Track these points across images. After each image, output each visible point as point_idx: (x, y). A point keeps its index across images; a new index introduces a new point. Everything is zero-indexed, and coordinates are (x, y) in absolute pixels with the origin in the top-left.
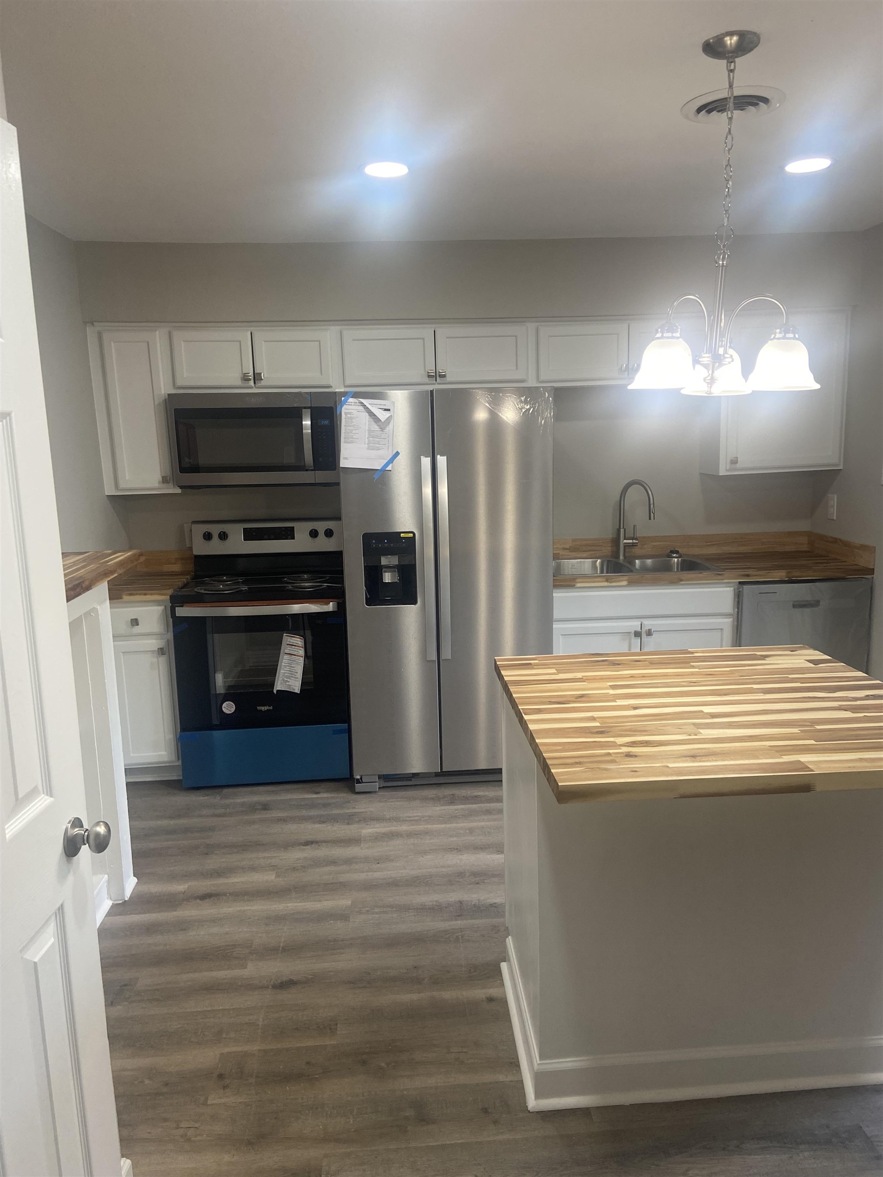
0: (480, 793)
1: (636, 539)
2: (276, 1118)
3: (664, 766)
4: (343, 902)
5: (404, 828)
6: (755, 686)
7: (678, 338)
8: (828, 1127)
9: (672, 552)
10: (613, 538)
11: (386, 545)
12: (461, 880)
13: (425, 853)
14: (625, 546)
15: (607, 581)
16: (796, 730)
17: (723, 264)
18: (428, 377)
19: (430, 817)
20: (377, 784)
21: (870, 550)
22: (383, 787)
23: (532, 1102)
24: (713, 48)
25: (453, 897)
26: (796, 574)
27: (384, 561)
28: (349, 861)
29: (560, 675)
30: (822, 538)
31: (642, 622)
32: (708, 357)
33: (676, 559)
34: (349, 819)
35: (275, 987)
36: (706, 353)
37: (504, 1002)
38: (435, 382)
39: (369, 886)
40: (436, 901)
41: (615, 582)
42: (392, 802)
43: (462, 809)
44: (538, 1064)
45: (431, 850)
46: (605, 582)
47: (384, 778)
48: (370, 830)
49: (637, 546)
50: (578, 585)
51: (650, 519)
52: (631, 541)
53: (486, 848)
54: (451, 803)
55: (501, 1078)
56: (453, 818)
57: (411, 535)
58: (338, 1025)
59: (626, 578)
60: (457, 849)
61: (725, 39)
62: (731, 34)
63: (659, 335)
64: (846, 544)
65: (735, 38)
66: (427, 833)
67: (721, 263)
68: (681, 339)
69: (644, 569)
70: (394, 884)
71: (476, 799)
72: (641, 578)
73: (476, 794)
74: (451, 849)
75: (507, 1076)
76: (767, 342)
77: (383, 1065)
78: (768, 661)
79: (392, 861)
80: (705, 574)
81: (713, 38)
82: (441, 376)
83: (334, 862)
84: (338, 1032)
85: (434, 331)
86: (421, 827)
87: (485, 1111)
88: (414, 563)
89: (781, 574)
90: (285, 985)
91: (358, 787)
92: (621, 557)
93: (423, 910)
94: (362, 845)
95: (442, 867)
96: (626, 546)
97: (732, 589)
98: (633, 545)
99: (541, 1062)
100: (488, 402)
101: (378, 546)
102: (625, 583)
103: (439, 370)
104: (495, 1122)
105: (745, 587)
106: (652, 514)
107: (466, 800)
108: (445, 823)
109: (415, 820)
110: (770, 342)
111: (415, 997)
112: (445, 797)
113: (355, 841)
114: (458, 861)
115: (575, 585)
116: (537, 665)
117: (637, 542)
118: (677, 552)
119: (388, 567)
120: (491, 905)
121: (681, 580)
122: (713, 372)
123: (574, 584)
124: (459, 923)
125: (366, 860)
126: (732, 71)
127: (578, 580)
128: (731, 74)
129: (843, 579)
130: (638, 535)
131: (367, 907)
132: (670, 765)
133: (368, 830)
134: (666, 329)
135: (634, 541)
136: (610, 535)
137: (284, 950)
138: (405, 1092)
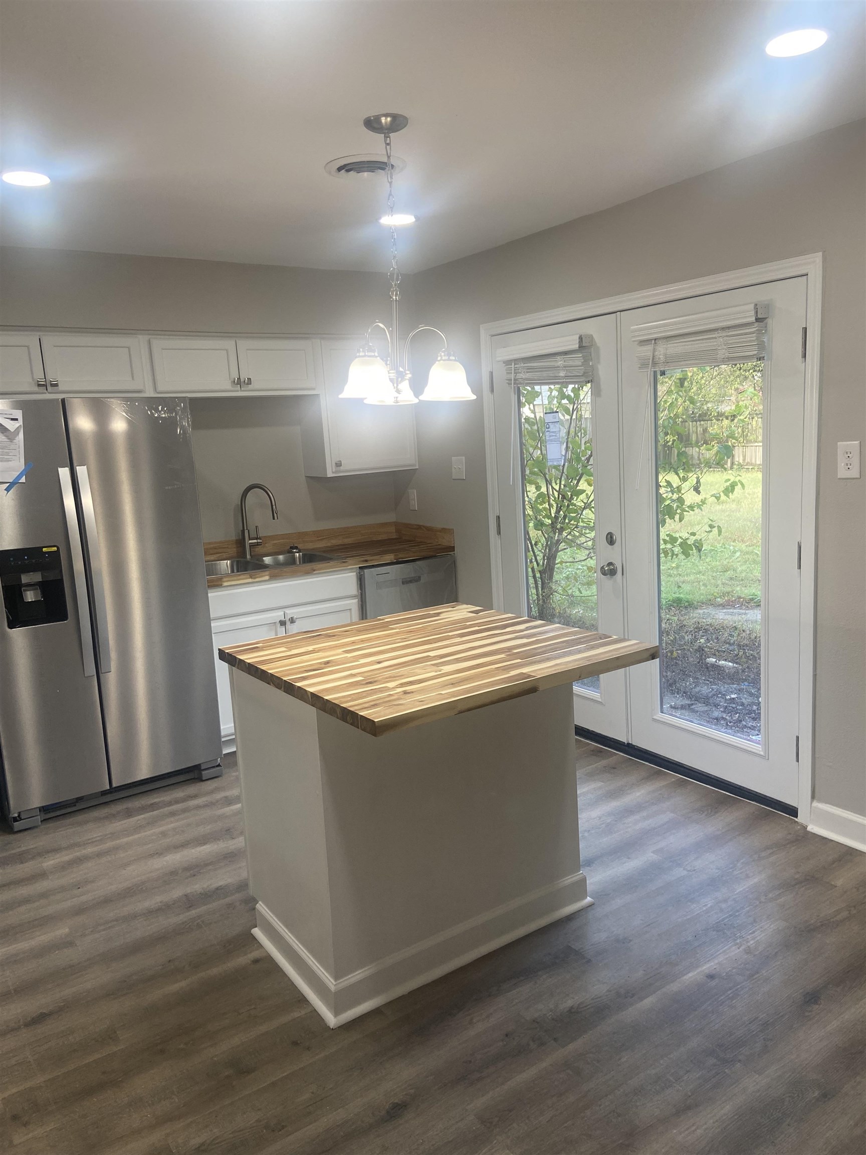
0: (156, 800)
1: (260, 539)
2: (97, 1127)
3: (439, 694)
4: (62, 931)
5: (89, 850)
6: (450, 634)
7: (376, 357)
8: (550, 954)
9: (292, 548)
10: (237, 540)
11: (27, 562)
12: (175, 878)
13: (125, 866)
14: (250, 546)
15: (251, 578)
16: (503, 656)
17: (396, 299)
18: (38, 386)
19: (111, 833)
20: (39, 817)
21: (450, 531)
22: (44, 820)
23: (332, 1020)
24: (372, 124)
25: (177, 893)
26: (402, 556)
27: (25, 579)
28: (44, 895)
29: (293, 651)
30: (407, 526)
31: (284, 612)
32: (393, 373)
33: (297, 554)
34: (21, 858)
35: (27, 1025)
36: (392, 370)
37: (269, 959)
38: (46, 391)
39: (79, 911)
40: (161, 902)
41: (258, 577)
42: (61, 831)
43: (144, 818)
44: (335, 985)
45: (130, 861)
46: (249, 578)
47: (44, 811)
48: (52, 862)
49: (261, 545)
50: (225, 584)
51: (274, 519)
52: (255, 541)
53: (187, 844)
54: (129, 816)
55: (296, 1015)
56: (138, 828)
57: (55, 549)
58: (118, 1032)
59: (267, 573)
60: (157, 853)
61: (382, 118)
62: (386, 115)
63: (362, 354)
64: (429, 529)
65: (389, 119)
66: (116, 849)
67: (394, 298)
68: (378, 358)
69: (278, 564)
70: (106, 901)
71: (153, 807)
72: (278, 572)
73: (153, 801)
74: (151, 855)
75: (300, 1011)
76: (435, 363)
77: (182, 1046)
78: (442, 616)
79: (93, 882)
80: (332, 563)
81: (373, 116)
82: (52, 385)
83: (27, 900)
84: (121, 1038)
85: (40, 339)
86: (109, 844)
87: (295, 1043)
88: (60, 578)
89: (390, 558)
90: (40, 1019)
91: (17, 825)
92: (248, 557)
93: (151, 913)
94: (50, 878)
95: (151, 872)
96: (252, 545)
97: (355, 573)
98: (258, 544)
99: (336, 983)
100: (124, 411)
101: (17, 563)
102: (267, 578)
103: (50, 377)
104: (308, 1049)
105: (366, 571)
106: (275, 515)
107: (143, 809)
108: (132, 835)
109: (98, 840)
110: (437, 362)
111: (183, 984)
112: (119, 812)
113: (42, 875)
114: (165, 863)
115: (222, 585)
116: (263, 647)
117: (261, 541)
118: (296, 548)
119: (30, 586)
120: (217, 889)
121: (314, 570)
122: (397, 385)
123: (220, 583)
124: (194, 913)
125: (63, 889)
126: (388, 144)
127: (224, 580)
128: (388, 147)
129: (435, 556)
130: (261, 535)
131: (89, 928)
132: (443, 692)
133: (49, 863)
134: (367, 350)
135: (259, 541)
136: (233, 536)
137: (17, 991)
138: (215, 1059)
